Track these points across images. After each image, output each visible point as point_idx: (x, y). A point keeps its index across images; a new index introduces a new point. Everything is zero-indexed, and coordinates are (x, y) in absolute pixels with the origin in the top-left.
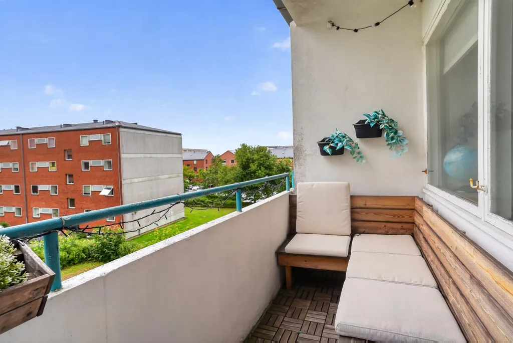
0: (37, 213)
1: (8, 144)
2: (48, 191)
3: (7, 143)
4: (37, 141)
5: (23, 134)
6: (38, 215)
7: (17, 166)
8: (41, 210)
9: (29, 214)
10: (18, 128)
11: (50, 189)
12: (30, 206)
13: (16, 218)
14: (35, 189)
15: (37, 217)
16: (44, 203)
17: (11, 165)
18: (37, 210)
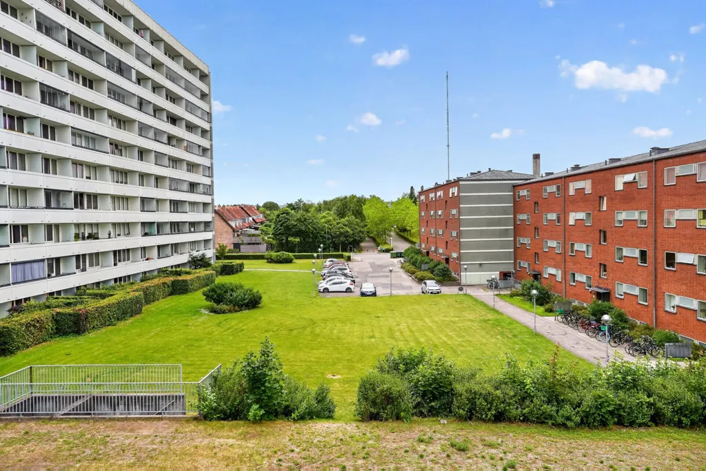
0: (672, 305)
1: (634, 179)
2: (692, 265)
3: (632, 178)
4: (679, 170)
5: (657, 160)
6: (674, 307)
7: (645, 217)
8: (677, 301)
9: (659, 303)
10: (654, 149)
11: (696, 263)
12: (661, 288)
13: (639, 307)
14: (670, 259)
15: (672, 310)
16: (684, 287)
17: (636, 215)
18: (672, 298)
